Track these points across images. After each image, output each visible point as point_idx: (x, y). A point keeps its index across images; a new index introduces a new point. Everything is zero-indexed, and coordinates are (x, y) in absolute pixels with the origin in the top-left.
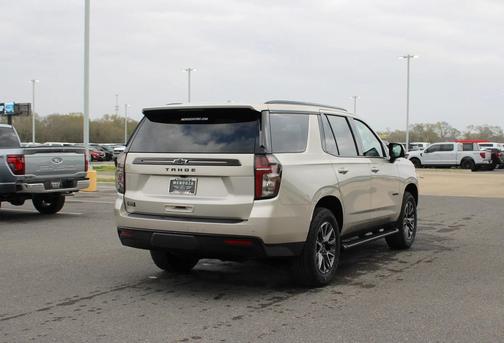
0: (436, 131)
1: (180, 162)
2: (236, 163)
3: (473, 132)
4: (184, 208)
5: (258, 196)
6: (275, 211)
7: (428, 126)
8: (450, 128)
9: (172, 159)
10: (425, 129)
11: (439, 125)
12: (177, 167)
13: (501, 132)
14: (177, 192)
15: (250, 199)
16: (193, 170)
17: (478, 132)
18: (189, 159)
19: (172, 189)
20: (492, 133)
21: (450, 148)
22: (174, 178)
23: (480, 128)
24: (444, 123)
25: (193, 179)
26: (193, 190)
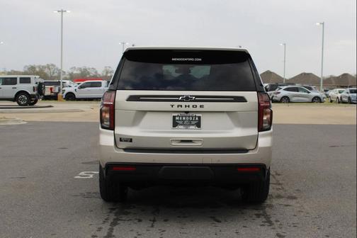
0: (46, 71)
1: (187, 99)
2: (242, 99)
3: (75, 72)
4: (190, 141)
5: (261, 129)
6: (273, 142)
7: (39, 67)
8: (57, 69)
9: (179, 96)
10: (37, 69)
11: (48, 66)
12: (183, 104)
13: (96, 72)
14: (182, 127)
15: (254, 131)
16: (201, 106)
17: (79, 72)
18: (196, 97)
19: (175, 124)
20: (89, 73)
21: (99, 85)
22: (176, 114)
23: (80, 69)
24: (52, 65)
25: (198, 115)
26: (198, 125)
